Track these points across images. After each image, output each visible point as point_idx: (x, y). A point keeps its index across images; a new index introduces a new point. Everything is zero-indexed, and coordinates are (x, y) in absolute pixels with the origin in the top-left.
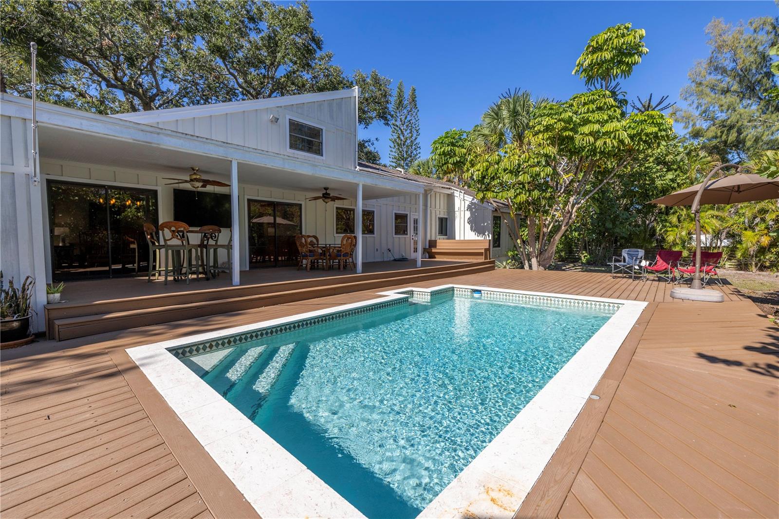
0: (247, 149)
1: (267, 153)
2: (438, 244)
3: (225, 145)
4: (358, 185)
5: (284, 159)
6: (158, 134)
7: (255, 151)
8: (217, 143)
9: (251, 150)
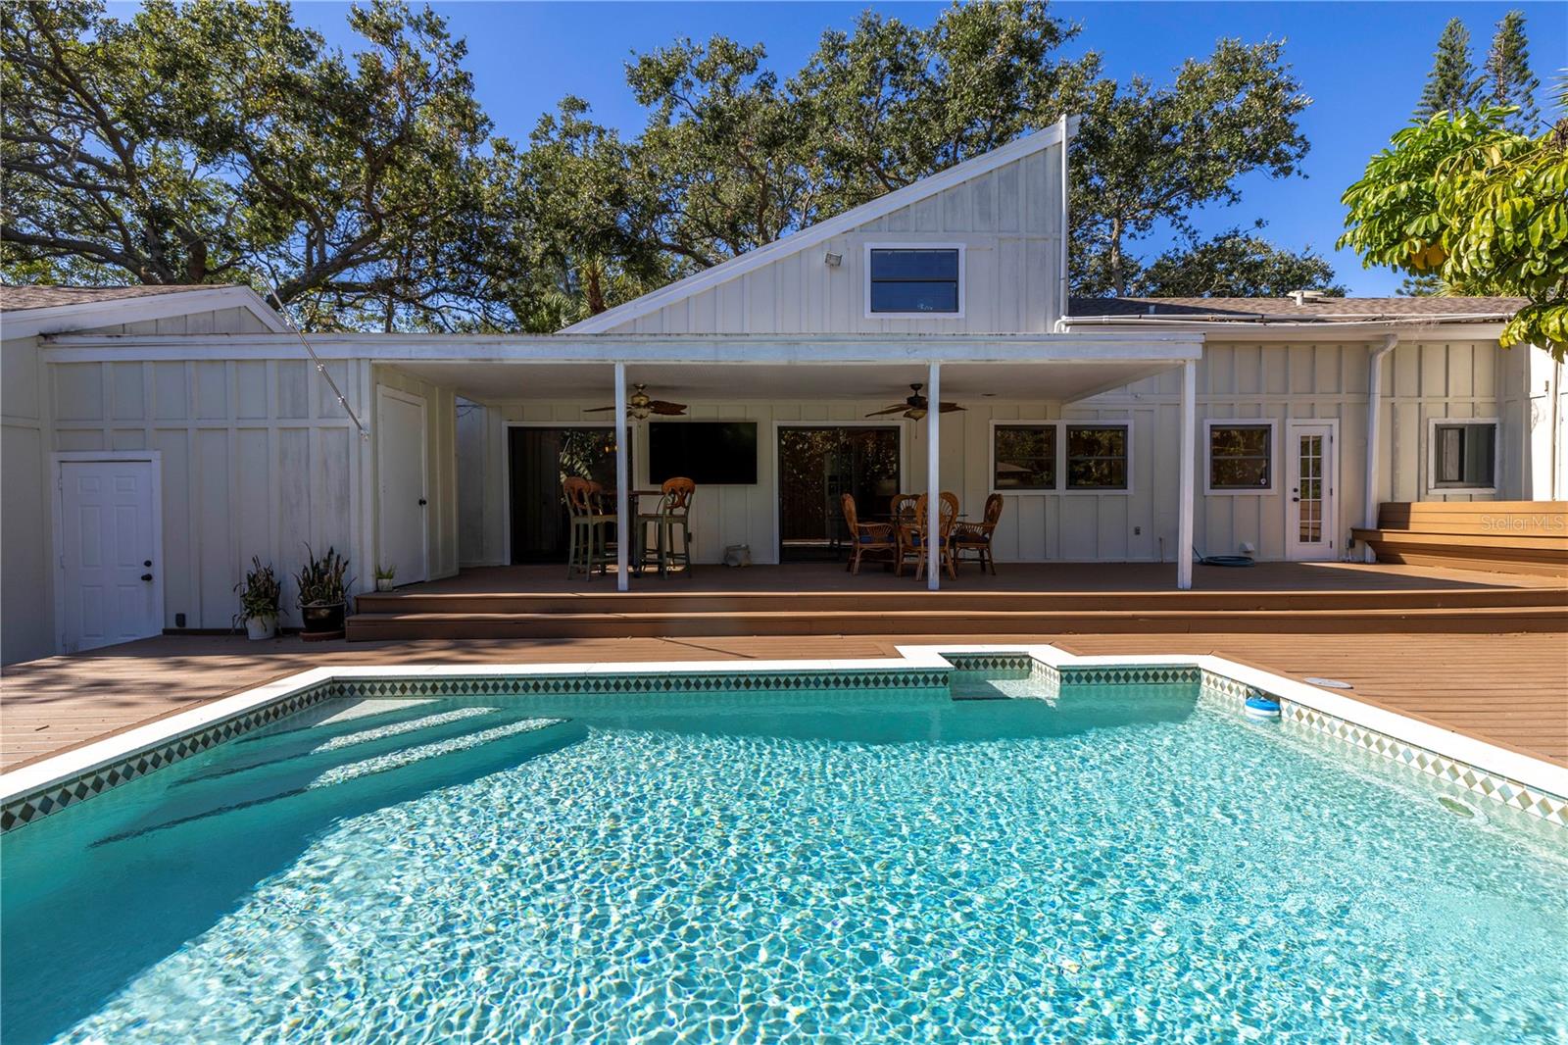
0: (639, 338)
1: (678, 338)
2: (1413, 517)
3: (599, 338)
4: (925, 370)
5: (716, 342)
6: (499, 343)
7: (653, 338)
8: (586, 338)
9: (645, 338)
